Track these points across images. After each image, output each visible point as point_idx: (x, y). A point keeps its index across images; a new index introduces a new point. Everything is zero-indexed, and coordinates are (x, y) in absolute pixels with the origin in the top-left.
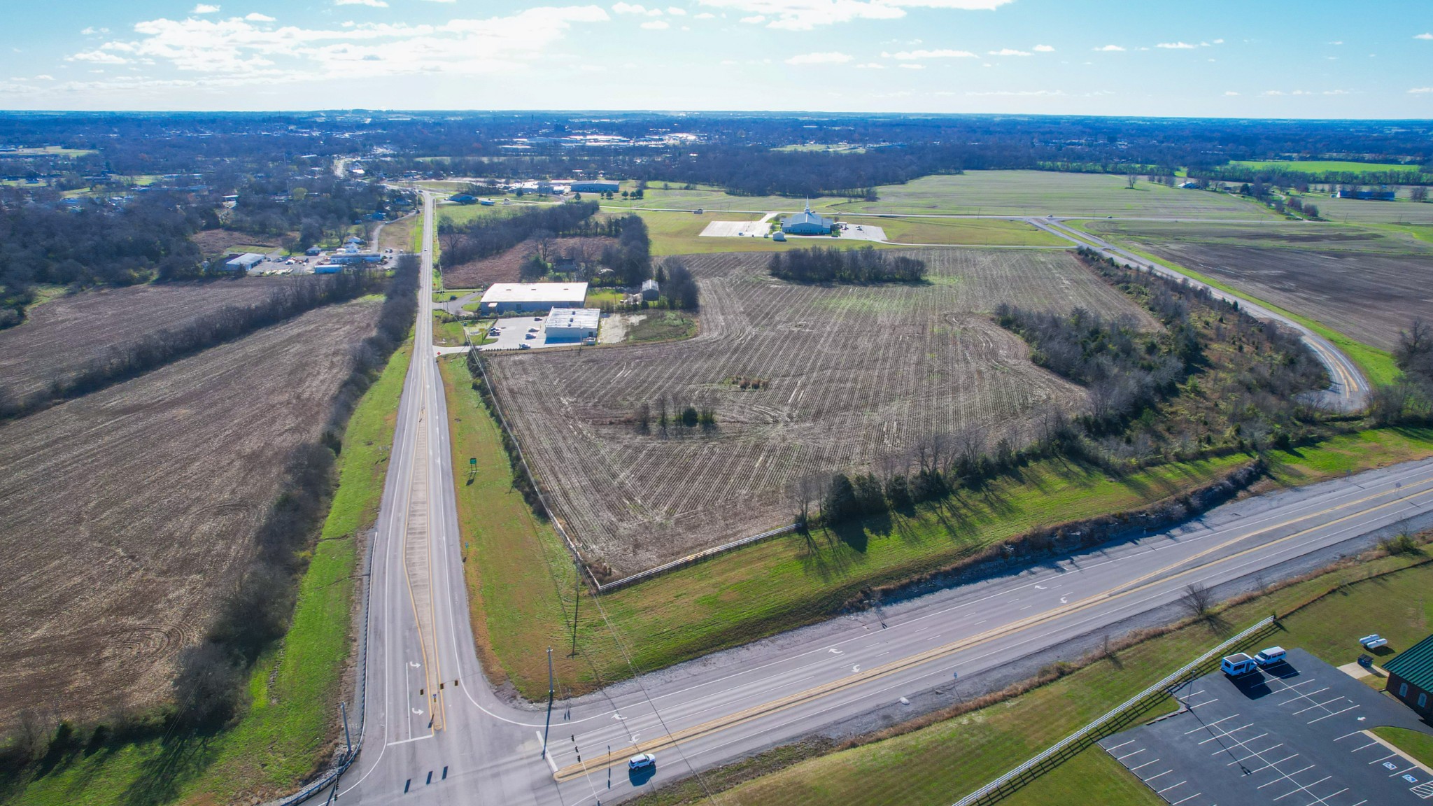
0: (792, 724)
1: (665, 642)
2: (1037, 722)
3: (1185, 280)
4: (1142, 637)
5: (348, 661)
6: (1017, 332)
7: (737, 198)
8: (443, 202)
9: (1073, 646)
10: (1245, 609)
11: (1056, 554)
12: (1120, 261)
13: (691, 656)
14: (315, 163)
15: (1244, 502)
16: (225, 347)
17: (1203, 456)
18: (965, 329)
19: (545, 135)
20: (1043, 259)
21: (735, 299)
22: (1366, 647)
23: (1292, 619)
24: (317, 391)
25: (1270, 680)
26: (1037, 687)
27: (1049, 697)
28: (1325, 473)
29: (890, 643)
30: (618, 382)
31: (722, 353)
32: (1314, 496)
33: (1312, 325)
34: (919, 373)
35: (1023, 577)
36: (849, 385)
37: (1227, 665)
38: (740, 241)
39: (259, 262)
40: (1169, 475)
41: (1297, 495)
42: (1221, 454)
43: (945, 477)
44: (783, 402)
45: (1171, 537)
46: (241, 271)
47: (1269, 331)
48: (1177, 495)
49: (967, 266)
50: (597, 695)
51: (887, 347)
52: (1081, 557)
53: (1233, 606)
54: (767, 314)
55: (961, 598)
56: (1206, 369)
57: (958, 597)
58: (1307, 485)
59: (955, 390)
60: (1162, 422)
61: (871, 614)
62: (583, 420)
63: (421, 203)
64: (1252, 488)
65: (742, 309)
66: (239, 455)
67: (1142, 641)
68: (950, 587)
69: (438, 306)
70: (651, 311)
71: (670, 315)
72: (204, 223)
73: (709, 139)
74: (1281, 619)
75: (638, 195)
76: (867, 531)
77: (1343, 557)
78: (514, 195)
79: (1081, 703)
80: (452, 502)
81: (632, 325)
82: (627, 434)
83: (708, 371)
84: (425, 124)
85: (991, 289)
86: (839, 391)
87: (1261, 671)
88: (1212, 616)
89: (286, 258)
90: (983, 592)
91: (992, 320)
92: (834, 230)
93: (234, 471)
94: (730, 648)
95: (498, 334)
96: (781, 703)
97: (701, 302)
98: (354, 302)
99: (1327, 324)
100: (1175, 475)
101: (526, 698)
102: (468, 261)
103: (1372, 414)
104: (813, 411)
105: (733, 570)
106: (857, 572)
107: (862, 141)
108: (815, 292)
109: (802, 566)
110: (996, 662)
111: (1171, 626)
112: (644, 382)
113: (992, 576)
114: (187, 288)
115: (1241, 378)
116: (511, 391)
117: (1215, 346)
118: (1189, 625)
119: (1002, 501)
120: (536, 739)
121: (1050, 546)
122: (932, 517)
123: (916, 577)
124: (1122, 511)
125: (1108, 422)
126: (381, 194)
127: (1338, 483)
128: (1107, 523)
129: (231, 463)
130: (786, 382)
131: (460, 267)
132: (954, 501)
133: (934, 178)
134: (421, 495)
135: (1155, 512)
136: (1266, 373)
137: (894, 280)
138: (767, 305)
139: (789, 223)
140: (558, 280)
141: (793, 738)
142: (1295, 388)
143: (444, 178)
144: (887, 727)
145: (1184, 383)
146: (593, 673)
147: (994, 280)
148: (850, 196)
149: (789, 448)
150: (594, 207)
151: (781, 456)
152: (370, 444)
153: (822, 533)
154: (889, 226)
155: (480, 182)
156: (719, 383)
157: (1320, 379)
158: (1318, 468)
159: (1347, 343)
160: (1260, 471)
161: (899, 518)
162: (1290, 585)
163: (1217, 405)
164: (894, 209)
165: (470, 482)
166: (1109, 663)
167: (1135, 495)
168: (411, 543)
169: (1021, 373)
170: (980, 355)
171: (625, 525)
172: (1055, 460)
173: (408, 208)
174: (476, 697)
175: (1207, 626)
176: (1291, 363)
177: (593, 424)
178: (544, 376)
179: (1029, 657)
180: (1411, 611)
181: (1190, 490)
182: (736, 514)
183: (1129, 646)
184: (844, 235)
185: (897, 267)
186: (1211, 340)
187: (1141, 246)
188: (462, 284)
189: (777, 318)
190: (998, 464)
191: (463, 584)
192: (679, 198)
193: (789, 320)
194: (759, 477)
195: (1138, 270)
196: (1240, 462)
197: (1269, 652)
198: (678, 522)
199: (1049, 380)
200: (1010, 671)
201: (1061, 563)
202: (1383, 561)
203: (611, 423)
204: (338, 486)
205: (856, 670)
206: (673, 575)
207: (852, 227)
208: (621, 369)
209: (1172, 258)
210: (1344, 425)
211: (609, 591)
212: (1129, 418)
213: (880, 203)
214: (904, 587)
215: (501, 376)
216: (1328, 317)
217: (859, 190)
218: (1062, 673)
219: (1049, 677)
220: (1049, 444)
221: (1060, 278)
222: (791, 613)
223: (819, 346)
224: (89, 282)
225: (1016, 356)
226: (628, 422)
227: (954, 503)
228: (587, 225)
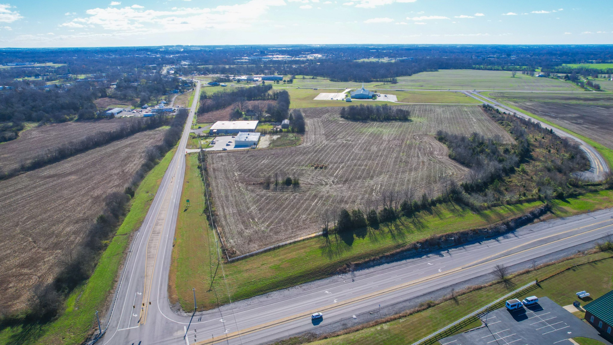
0: (300, 326)
1: (252, 286)
2: (412, 330)
3: (529, 119)
4: (471, 289)
5: (112, 291)
6: (445, 143)
7: (335, 83)
8: (205, 85)
9: (440, 292)
10: (524, 277)
11: (441, 248)
12: (502, 110)
13: (262, 293)
14: (154, 68)
15: (536, 224)
16: (98, 149)
17: (520, 202)
18: (421, 142)
19: (256, 55)
20: (466, 110)
21: (322, 128)
22: (579, 297)
23: (546, 282)
24: (132, 169)
25: (529, 312)
26: (416, 313)
27: (421, 317)
28: (579, 211)
29: (354, 289)
30: (262, 165)
31: (310, 153)
32: (571, 222)
33: (587, 140)
34: (395, 162)
35: (424, 259)
36: (363, 167)
37: (508, 304)
38: (332, 102)
39: (121, 112)
40: (502, 211)
41: (563, 221)
42: (529, 201)
43: (396, 211)
44: (331, 175)
45: (498, 241)
46: (112, 116)
47: (565, 143)
48: (504, 221)
49: (431, 113)
50: (216, 310)
51: (384, 150)
52: (453, 249)
53: (518, 275)
54: (334, 135)
55: (392, 268)
56: (531, 161)
57: (391, 267)
58: (569, 216)
59: (411, 170)
60: (504, 186)
61: (349, 275)
62: (242, 183)
63: (195, 86)
64: (542, 218)
65: (324, 133)
66: (91, 196)
67: (471, 291)
68: (388, 263)
69: (192, 131)
70: (283, 134)
71: (291, 135)
72: (100, 95)
73: (327, 56)
74: (540, 282)
75: (291, 81)
76: (354, 236)
77: (579, 252)
78: (236, 82)
79: (435, 321)
80: (175, 219)
81: (273, 140)
82: (259, 189)
83: (302, 161)
84: (205, 51)
85: (439, 124)
86: (358, 170)
87: (525, 308)
88: (507, 280)
89: (132, 110)
90: (403, 265)
91: (435, 137)
92: (374, 97)
93: (87, 204)
94: (281, 289)
95: (215, 144)
96: (297, 317)
97: (307, 129)
98: (157, 129)
99: (595, 140)
100: (505, 211)
101: (184, 310)
102: (210, 111)
103: (607, 183)
104: (344, 179)
105: (290, 253)
106: (346, 255)
107: (394, 57)
108: (358, 125)
109: (321, 252)
110: (401, 299)
111: (486, 285)
112: (273, 165)
113: (409, 258)
114: (89, 123)
115: (546, 165)
116: (214, 169)
117: (537, 150)
118: (495, 284)
119: (420, 222)
120: (184, 330)
121: (438, 244)
122: (386, 230)
123: (373, 258)
124: (475, 228)
125: (477, 186)
126: (178, 82)
127: (584, 215)
128: (467, 234)
129: (87, 200)
130: (335, 166)
131: (206, 114)
132: (398, 222)
133: (425, 73)
134: (162, 216)
135: (491, 229)
136: (559, 163)
137: (396, 120)
138: (335, 131)
139: (354, 94)
140: (246, 119)
141: (299, 333)
142: (572, 170)
143: (208, 75)
144: (343, 329)
145: (518, 167)
146: (216, 300)
147: (441, 119)
148: (385, 82)
149: (329, 196)
150: (270, 87)
151: (325, 201)
152: (147, 192)
153: (334, 236)
154: (400, 95)
155: (222, 76)
156: (306, 166)
157: (586, 165)
158: (575, 208)
159: (602, 149)
160: (547, 209)
161: (371, 230)
162: (548, 265)
163: (532, 178)
164: (403, 87)
165: (186, 210)
166: (453, 301)
167: (483, 220)
168: (152, 238)
169: (442, 162)
170: (425, 154)
171: (247, 231)
172: (449, 203)
173: (189, 88)
174: (162, 309)
175: (503, 285)
176: (572, 158)
177: (246, 184)
178: (230, 163)
179: (418, 297)
180: (606, 279)
181: (510, 219)
182: (298, 227)
183: (464, 294)
184: (378, 99)
185: (397, 113)
186: (536, 147)
187: (513, 103)
188: (205, 121)
189: (338, 137)
190: (421, 205)
191: (170, 257)
192: (309, 83)
193: (343, 137)
194: (312, 210)
195: (509, 114)
196: (539, 205)
197: (529, 298)
198: (271, 230)
199: (455, 166)
200: (408, 304)
201: (442, 252)
202: (597, 255)
203: (254, 184)
204: (129, 211)
205: (335, 301)
206: (262, 255)
207: (382, 95)
208: (264, 159)
209: (527, 109)
210: (593, 188)
211: (233, 261)
212: (489, 184)
213: (398, 84)
214: (366, 263)
215: (211, 162)
216: (596, 136)
217: (389, 78)
218: (429, 306)
219: (423, 307)
220: (448, 196)
221: (472, 118)
222: (311, 274)
223: (353, 150)
224: (48, 121)
225: (442, 155)
226: (261, 184)
227: (398, 223)
228: (265, 95)
